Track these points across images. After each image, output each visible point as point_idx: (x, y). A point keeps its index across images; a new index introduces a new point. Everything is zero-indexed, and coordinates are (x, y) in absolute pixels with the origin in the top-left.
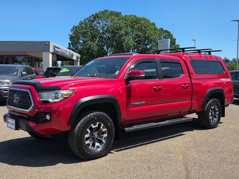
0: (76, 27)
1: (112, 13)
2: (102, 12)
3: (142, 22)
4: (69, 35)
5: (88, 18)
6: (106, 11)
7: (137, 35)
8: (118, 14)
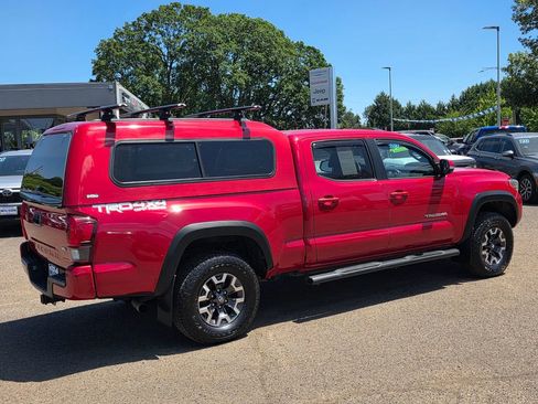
0: (109, 44)
1: (188, 10)
2: (168, 7)
3: (261, 30)
4: (93, 62)
5: (134, 23)
6: (176, 5)
7: (251, 59)
8: (201, 13)
